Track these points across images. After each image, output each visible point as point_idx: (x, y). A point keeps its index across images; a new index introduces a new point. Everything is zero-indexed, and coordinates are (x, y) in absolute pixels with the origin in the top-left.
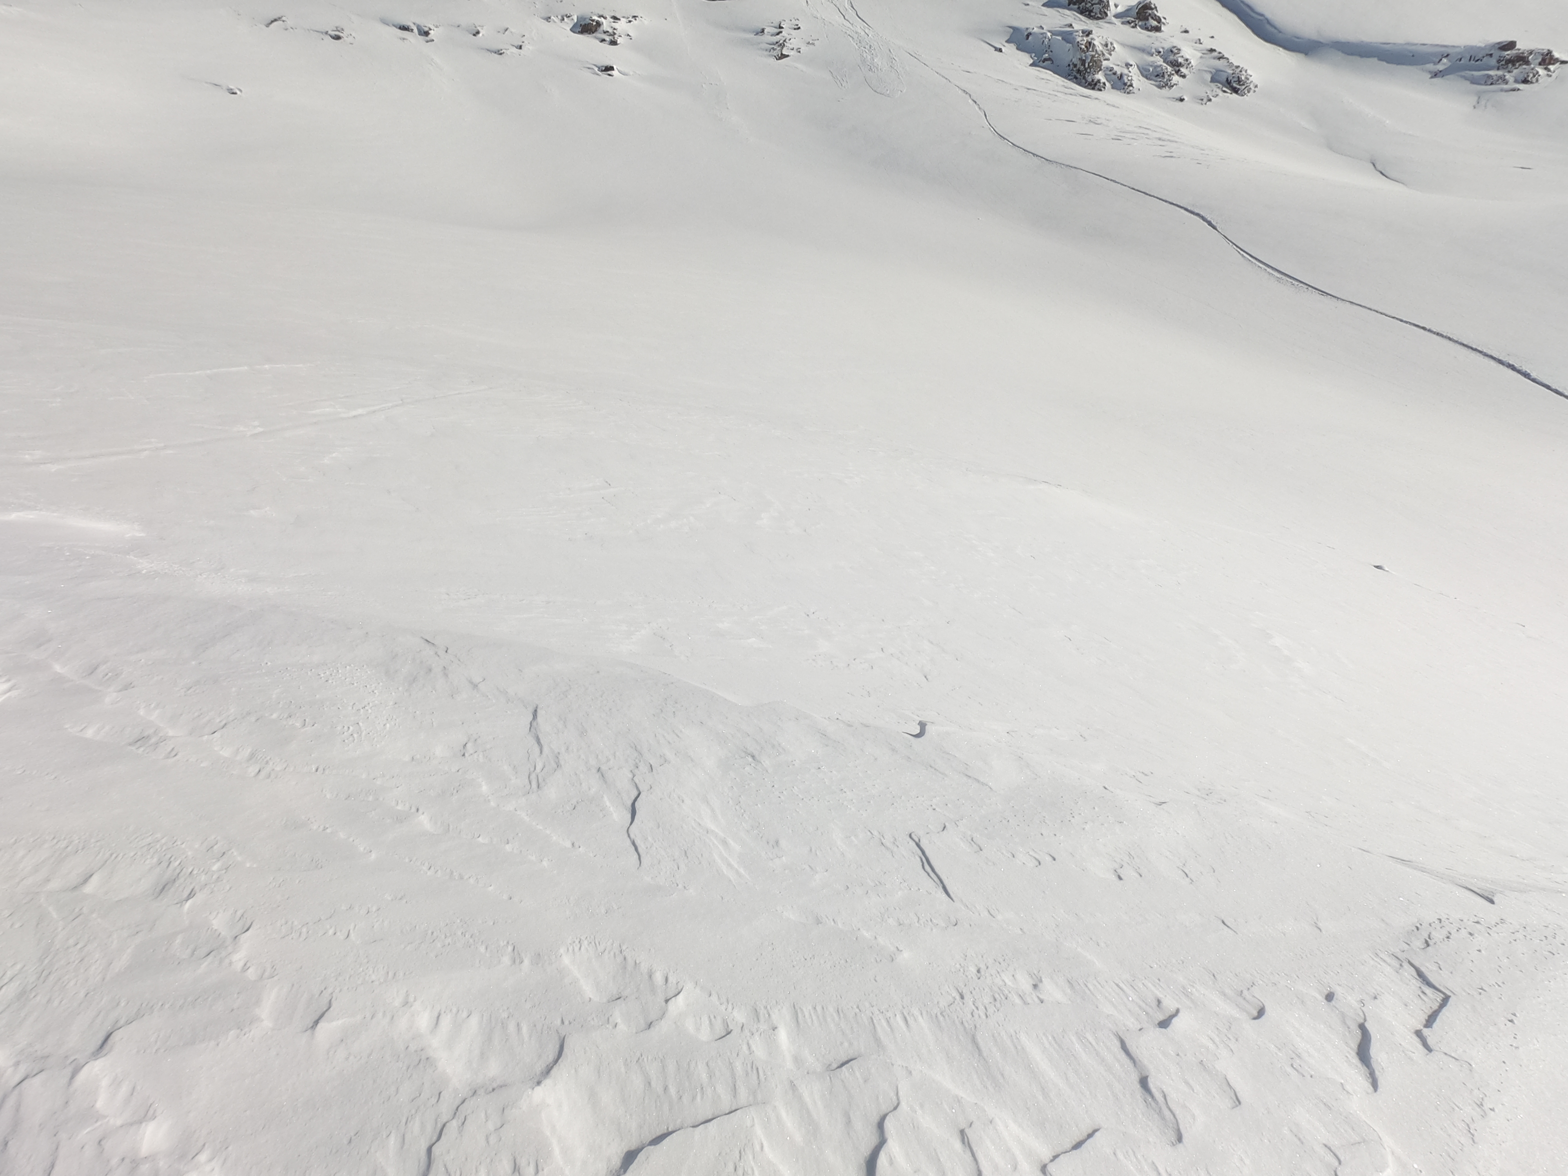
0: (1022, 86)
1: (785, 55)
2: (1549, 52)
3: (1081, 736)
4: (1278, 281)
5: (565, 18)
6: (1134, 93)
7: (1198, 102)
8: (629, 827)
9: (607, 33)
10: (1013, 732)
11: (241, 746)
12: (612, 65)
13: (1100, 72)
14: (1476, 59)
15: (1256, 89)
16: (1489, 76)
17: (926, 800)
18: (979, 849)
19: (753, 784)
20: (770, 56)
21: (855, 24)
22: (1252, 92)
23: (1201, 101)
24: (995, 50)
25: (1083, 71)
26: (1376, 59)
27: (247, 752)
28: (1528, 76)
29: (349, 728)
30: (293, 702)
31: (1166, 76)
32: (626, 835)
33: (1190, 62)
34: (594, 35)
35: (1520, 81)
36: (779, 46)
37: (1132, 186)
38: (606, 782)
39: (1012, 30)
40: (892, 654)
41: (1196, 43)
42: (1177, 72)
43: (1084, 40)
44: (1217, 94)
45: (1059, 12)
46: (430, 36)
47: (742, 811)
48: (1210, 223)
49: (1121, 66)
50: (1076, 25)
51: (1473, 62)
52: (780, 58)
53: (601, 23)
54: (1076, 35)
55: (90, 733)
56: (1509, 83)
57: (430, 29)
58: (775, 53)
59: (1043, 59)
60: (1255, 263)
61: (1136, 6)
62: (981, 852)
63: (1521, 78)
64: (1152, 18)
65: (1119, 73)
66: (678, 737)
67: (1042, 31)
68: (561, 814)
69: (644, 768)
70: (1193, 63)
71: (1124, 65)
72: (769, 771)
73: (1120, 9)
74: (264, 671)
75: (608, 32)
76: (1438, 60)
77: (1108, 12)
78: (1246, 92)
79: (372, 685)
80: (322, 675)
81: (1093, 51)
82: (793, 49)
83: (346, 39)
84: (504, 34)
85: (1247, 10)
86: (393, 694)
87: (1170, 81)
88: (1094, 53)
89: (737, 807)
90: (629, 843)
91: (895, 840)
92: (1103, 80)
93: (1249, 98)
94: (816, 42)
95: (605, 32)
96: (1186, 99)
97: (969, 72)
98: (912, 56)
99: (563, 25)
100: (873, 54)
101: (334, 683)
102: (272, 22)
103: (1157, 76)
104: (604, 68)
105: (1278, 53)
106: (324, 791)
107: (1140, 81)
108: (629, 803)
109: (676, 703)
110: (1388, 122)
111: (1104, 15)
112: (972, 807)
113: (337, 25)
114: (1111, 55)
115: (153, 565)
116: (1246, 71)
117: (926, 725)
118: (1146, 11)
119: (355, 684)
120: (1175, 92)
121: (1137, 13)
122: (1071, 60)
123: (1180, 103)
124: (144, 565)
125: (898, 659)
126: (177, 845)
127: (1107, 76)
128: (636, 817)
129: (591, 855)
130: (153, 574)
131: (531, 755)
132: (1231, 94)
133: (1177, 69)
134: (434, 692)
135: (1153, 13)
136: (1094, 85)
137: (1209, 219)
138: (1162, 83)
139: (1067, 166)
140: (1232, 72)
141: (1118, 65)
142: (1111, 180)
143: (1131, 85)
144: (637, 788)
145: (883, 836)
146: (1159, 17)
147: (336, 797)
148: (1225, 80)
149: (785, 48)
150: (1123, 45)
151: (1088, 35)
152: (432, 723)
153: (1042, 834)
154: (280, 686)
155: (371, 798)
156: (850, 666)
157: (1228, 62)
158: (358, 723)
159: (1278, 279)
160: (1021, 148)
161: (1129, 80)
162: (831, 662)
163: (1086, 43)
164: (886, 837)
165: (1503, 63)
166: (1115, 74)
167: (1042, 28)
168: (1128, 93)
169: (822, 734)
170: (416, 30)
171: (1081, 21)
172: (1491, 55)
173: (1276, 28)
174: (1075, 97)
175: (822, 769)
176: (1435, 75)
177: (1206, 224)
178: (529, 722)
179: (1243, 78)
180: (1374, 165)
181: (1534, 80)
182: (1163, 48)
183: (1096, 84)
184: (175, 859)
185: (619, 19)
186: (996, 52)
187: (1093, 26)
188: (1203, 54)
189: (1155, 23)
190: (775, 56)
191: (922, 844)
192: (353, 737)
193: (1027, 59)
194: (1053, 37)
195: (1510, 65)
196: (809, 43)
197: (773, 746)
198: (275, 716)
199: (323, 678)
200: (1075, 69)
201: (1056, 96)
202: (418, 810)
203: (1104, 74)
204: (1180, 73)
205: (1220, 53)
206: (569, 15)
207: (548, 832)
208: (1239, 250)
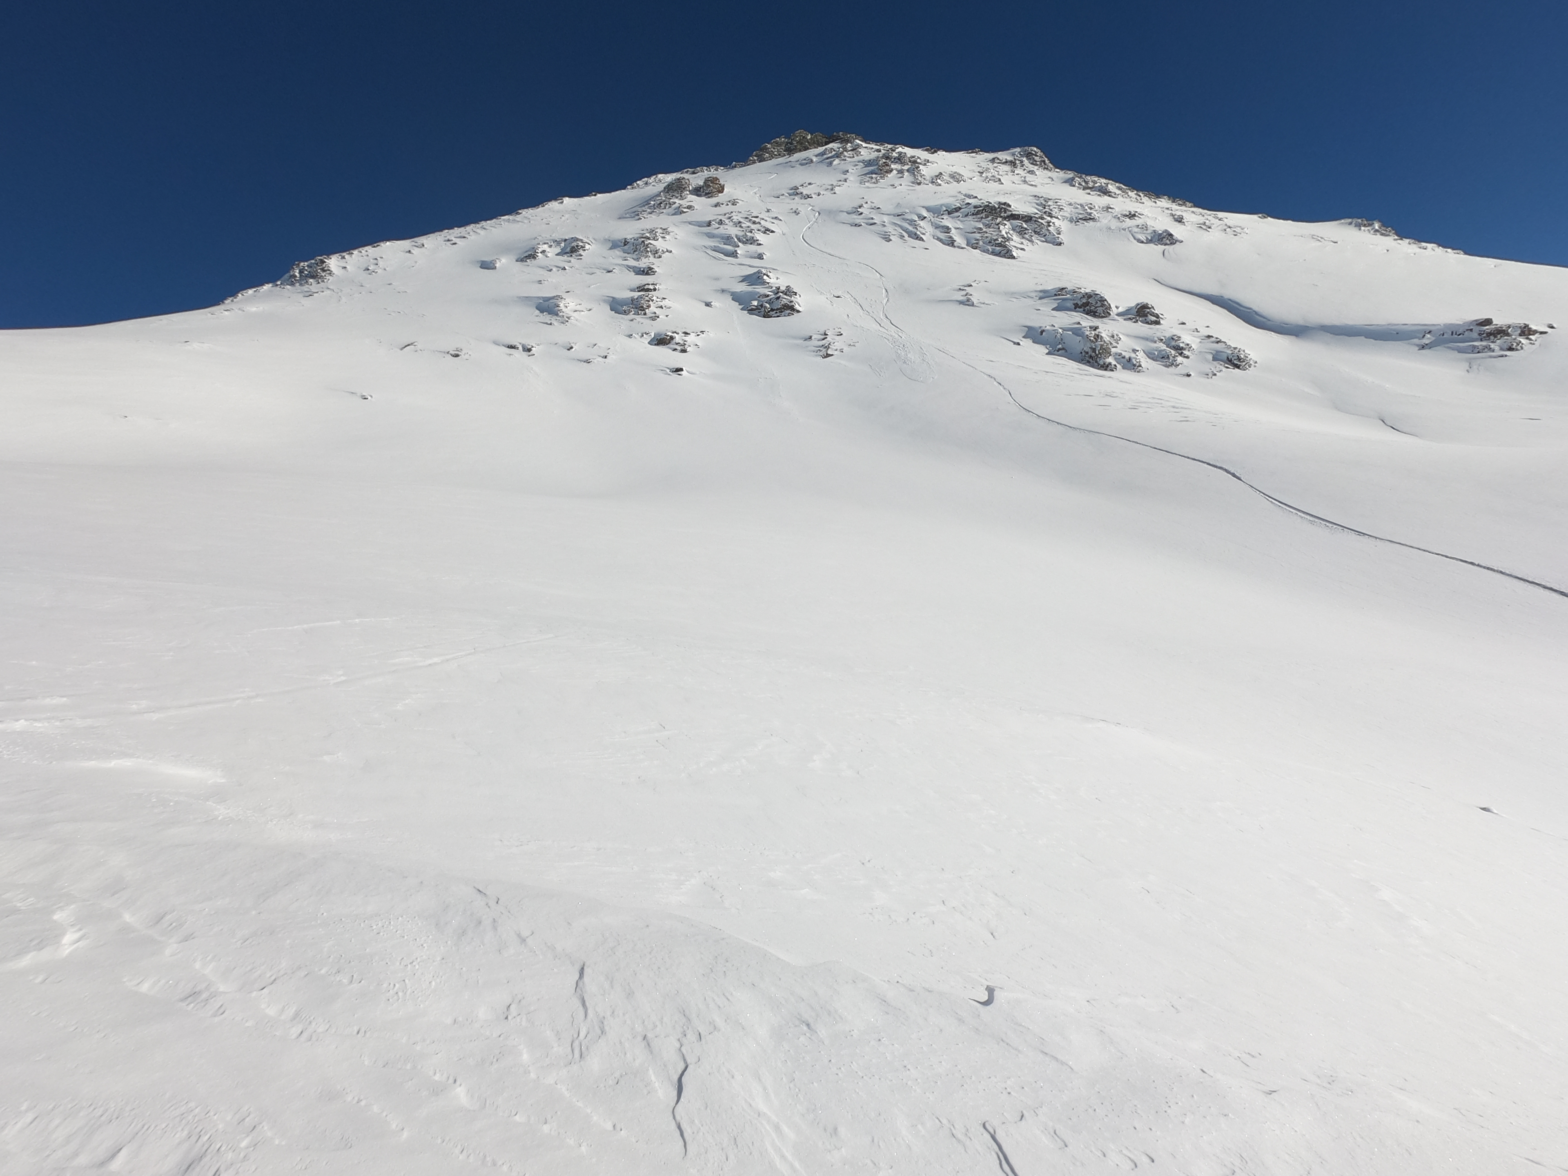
0: (1041, 370)
1: (829, 354)
2: (1526, 326)
3: (1172, 1006)
4: (1311, 523)
5: (644, 334)
6: (1143, 372)
7: (1205, 377)
8: (675, 1107)
9: (679, 345)
10: (1094, 1000)
11: (287, 1005)
12: (681, 367)
13: (1110, 357)
14: (1458, 334)
15: (1256, 365)
16: (1474, 347)
17: (999, 1082)
18: (1064, 1146)
19: (808, 1058)
20: (816, 356)
21: (889, 329)
22: (1252, 367)
23: (1206, 376)
24: (1014, 344)
25: (1094, 357)
26: (1363, 337)
27: (291, 1011)
28: (1512, 345)
29: (395, 985)
30: (343, 956)
31: (1171, 358)
32: (671, 1117)
33: (1192, 346)
34: (668, 346)
35: (1505, 349)
36: (824, 348)
37: (1154, 446)
38: (651, 1052)
39: (1027, 329)
40: (954, 908)
41: (1193, 332)
42: (1181, 354)
43: (1091, 333)
44: (1221, 369)
45: (1067, 314)
46: (531, 352)
47: (797, 1090)
48: (1234, 475)
49: (1129, 352)
50: (1084, 323)
51: (1456, 336)
52: (825, 357)
53: (674, 337)
54: (1085, 330)
55: (145, 988)
56: (1495, 351)
57: (533, 347)
58: (821, 353)
59: (1057, 349)
60: (1286, 509)
61: (1135, 307)
62: (1066, 1148)
63: (1506, 346)
64: (1151, 315)
65: (1127, 357)
66: (728, 1000)
67: (1054, 328)
68: (603, 1089)
69: (691, 1037)
70: (1193, 346)
71: (1131, 351)
72: (825, 1043)
73: (1121, 310)
74: (319, 922)
75: (679, 343)
76: (1422, 336)
77: (1111, 312)
78: (1247, 367)
79: (421, 938)
80: (375, 927)
81: (1101, 341)
82: (836, 350)
83: (463, 356)
84: (593, 348)
85: (1235, 305)
86: (442, 948)
87: (1175, 361)
88: (1102, 343)
89: (792, 1085)
90: (673, 1126)
91: (967, 1130)
92: (1114, 363)
93: (1250, 372)
94: (856, 344)
95: (677, 344)
96: (1193, 374)
97: (992, 361)
98: (940, 351)
99: (642, 339)
100: (906, 351)
101: (385, 935)
102: (406, 346)
103: (1163, 357)
104: (674, 370)
105: (1271, 336)
106: (363, 1057)
107: (1147, 362)
108: (676, 1078)
109: (727, 961)
110: (1387, 386)
111: (1108, 315)
112: (1052, 1091)
113: (458, 347)
114: (1118, 343)
115: (229, 811)
116: (1244, 351)
117: (994, 990)
118: (1145, 310)
119: (406, 937)
120: (1180, 370)
121: (1137, 312)
122: (1083, 349)
123: (1187, 378)
124: (222, 811)
125: (961, 913)
126: (209, 1116)
127: (1117, 360)
128: (683, 1094)
129: (634, 1140)
130: (229, 820)
131: (575, 1019)
132: (1234, 369)
133: (1180, 352)
134: (482, 946)
135: (1151, 311)
136: (1106, 367)
137: (1232, 471)
138: (1168, 363)
139: (1090, 431)
140: (1231, 352)
141: (1126, 351)
142: (1133, 442)
143: (1140, 366)
144: (685, 1060)
145: (953, 1125)
146: (1156, 314)
147: (375, 1063)
148: (1226, 358)
149: (829, 350)
150: (1128, 336)
151: (1095, 330)
152: (478, 981)
153: (1135, 1128)
154: (333, 938)
155: (409, 1066)
156: (909, 921)
157: (1226, 345)
158: (404, 980)
159: (1311, 522)
160: (1045, 418)
161: (1137, 362)
162: (889, 916)
163: (1094, 336)
164: (956, 1126)
165: (1485, 335)
166: (1124, 357)
167: (1053, 326)
168: (1138, 372)
169: (881, 999)
170: (521, 348)
171: (1088, 319)
172: (1471, 330)
173: (1264, 318)
174: (1090, 377)
175: (883, 1041)
176: (1423, 347)
177: (1230, 476)
178: (576, 981)
179: (1242, 356)
180: (1383, 422)
181: (1519, 348)
182: (1164, 337)
183: (1107, 366)
184: (205, 1132)
185: (690, 334)
186: (1015, 345)
187: (1098, 323)
188: (1202, 339)
189: (1154, 319)
190: (821, 356)
191: (998, 1137)
192: (398, 996)
193: (1043, 350)
194: (1065, 332)
195: (1492, 337)
196: (850, 345)
197: (829, 1013)
198: (323, 971)
199: (375, 931)
200: (1087, 355)
201: (1073, 376)
202: (455, 1081)
203: (1114, 358)
204: (1183, 354)
205: (1217, 338)
206: (647, 332)
207: (589, 1111)
208: (1267, 497)
